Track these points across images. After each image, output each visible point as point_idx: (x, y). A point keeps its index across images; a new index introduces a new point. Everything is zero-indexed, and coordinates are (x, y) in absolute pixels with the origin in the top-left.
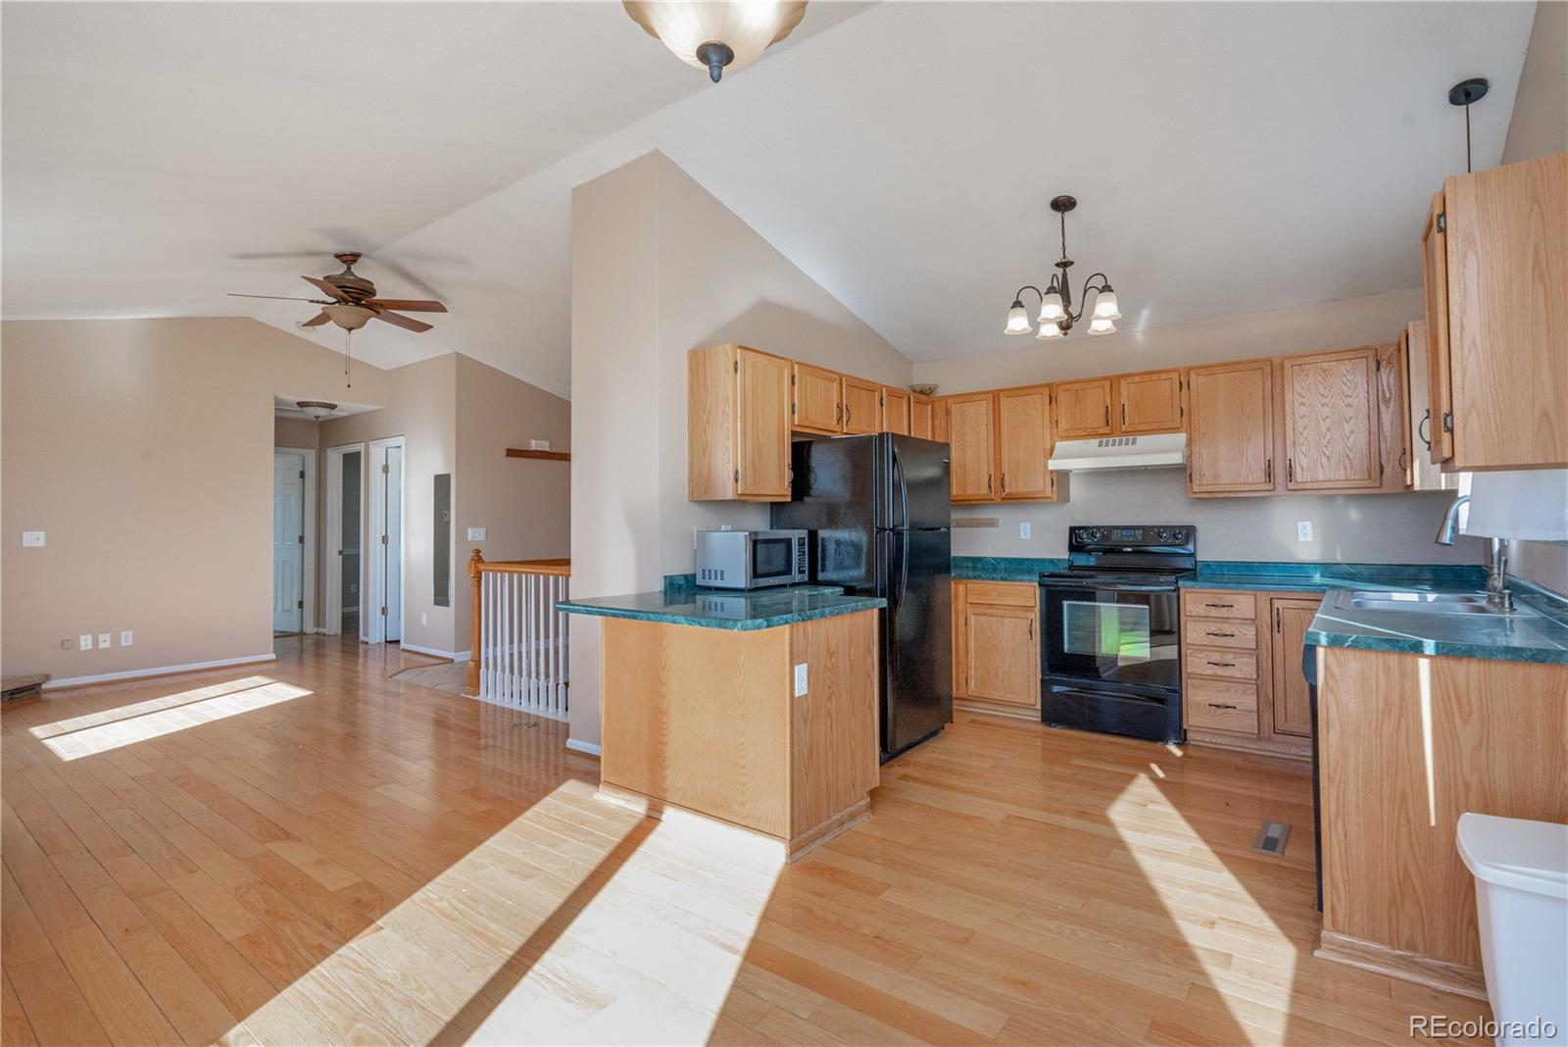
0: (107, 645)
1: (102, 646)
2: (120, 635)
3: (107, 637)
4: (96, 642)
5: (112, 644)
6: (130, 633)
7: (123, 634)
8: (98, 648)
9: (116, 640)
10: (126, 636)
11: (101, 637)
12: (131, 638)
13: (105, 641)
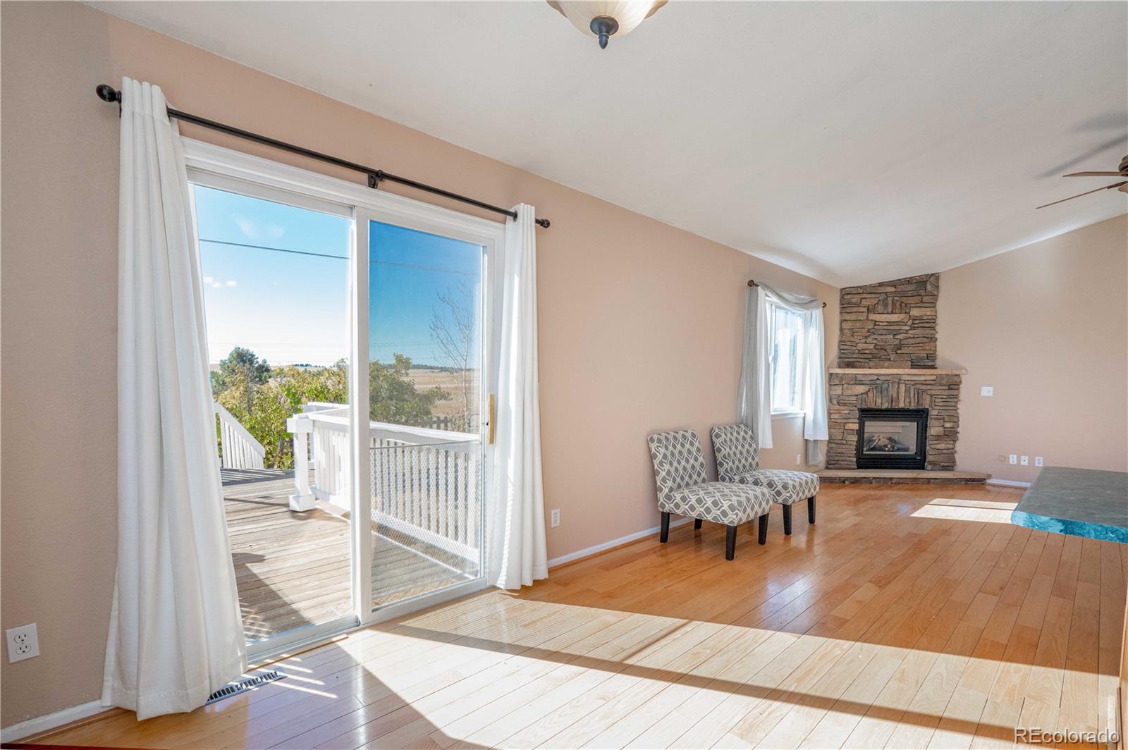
0: (1026, 463)
1: (1022, 463)
2: (1035, 460)
3: (1027, 458)
4: (1019, 460)
5: (1029, 463)
6: (1042, 458)
7: (1037, 458)
8: (1020, 464)
9: (1032, 461)
10: (1039, 460)
11: (1023, 457)
12: (1041, 461)
13: (1025, 461)
